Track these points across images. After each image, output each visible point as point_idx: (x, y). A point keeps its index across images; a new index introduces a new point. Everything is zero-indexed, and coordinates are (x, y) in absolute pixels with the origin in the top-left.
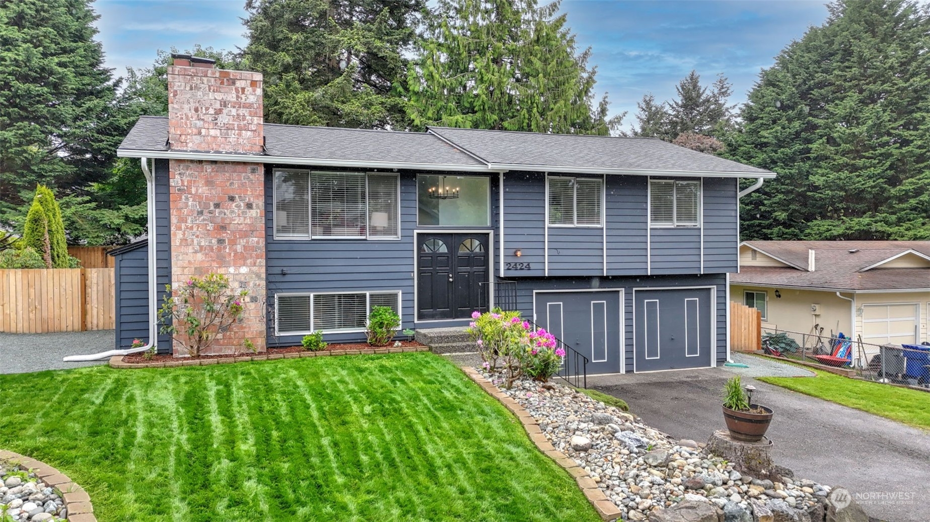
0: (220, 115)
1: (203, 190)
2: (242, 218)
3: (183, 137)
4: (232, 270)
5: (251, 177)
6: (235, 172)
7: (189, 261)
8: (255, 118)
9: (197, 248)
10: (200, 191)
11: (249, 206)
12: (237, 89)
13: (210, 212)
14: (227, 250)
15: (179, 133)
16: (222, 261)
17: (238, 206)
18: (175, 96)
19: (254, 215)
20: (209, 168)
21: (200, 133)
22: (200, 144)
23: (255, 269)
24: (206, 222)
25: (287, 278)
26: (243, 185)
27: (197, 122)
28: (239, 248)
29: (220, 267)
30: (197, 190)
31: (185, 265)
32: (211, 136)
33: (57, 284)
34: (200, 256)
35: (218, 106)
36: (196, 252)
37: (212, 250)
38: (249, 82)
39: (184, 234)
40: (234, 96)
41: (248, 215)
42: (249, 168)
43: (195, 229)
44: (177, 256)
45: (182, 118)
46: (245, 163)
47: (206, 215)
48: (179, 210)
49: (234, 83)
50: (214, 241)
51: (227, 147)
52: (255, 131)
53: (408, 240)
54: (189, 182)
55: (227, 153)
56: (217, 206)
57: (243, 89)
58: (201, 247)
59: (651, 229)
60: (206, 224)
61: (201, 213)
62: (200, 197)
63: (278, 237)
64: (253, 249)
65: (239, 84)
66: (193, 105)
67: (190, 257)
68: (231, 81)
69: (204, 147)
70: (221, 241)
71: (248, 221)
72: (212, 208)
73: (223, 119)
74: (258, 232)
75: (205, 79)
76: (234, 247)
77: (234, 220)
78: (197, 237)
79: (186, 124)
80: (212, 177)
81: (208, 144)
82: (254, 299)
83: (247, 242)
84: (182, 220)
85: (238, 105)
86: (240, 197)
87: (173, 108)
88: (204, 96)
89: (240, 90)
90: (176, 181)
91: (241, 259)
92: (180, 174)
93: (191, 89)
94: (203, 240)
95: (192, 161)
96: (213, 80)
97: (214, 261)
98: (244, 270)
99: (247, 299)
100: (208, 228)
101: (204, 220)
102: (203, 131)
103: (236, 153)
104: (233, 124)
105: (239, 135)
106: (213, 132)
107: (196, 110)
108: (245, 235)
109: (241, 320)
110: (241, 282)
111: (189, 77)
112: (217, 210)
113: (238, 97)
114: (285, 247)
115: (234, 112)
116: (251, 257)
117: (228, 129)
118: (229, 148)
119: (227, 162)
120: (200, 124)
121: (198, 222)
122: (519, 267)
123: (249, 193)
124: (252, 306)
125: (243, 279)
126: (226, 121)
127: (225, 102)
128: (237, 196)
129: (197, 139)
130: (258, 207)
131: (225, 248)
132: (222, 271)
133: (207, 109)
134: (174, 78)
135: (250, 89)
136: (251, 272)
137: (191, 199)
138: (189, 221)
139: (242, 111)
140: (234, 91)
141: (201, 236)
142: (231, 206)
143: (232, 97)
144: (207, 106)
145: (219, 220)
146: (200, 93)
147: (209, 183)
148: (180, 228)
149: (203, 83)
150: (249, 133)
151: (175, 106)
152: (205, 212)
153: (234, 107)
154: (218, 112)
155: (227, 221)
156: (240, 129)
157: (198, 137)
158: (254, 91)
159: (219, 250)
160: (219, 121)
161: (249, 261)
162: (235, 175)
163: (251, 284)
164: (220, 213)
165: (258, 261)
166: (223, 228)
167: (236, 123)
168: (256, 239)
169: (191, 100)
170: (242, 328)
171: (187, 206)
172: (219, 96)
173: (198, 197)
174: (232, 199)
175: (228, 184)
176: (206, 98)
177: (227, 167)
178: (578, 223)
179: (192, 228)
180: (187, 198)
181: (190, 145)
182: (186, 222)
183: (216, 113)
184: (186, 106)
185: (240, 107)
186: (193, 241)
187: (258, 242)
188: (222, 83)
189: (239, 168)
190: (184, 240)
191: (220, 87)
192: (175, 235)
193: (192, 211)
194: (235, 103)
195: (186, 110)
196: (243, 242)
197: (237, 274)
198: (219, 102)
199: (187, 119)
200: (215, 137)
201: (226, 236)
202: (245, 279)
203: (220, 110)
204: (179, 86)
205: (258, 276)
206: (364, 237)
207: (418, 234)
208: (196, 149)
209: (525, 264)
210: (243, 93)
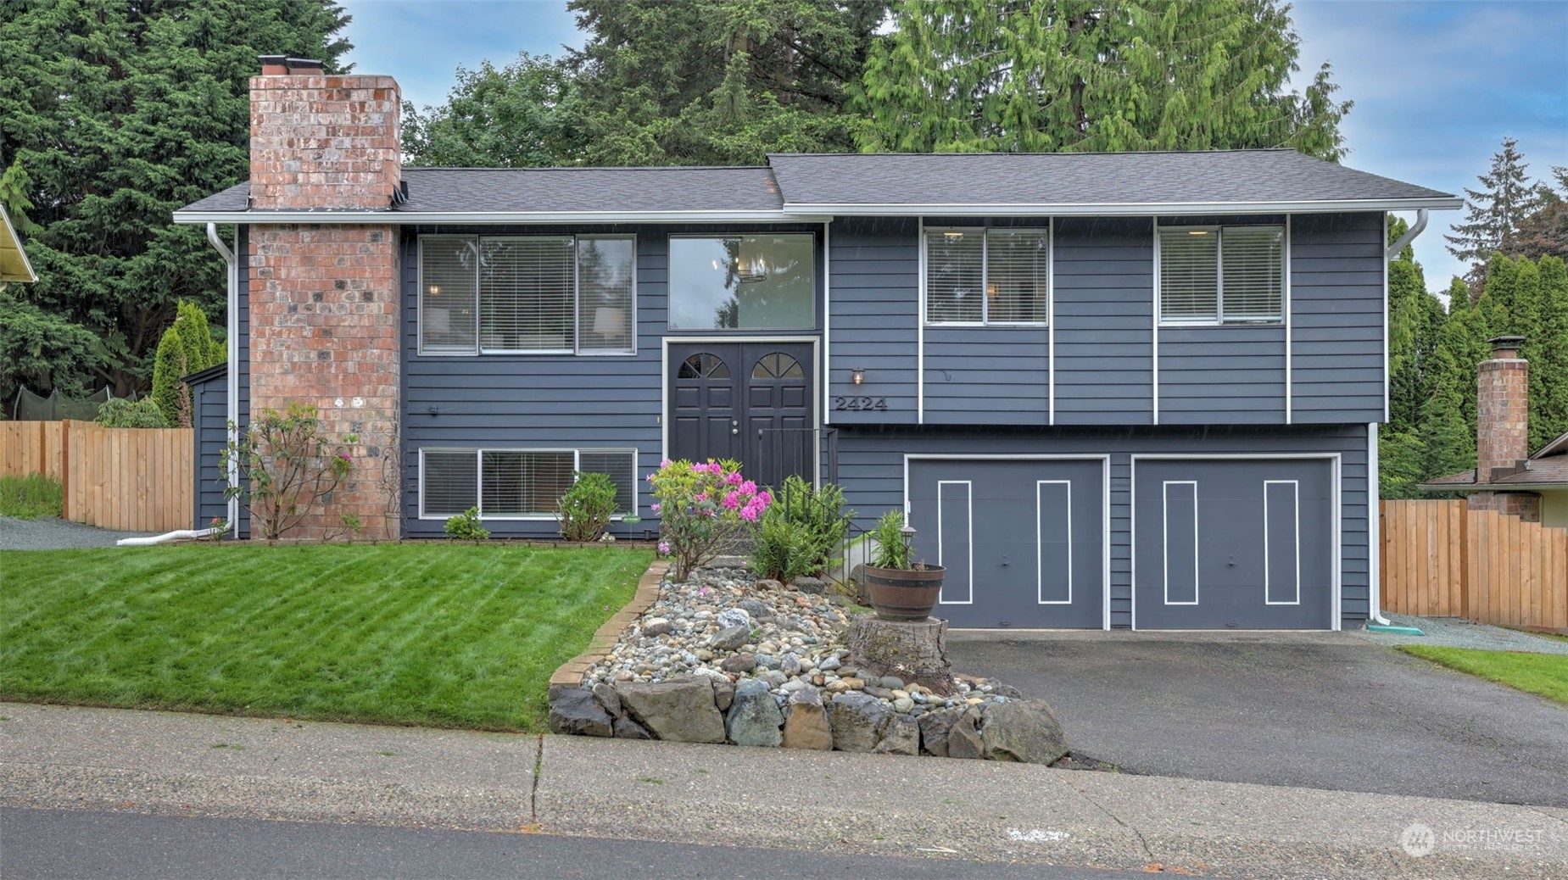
0: (326, 150)
1: (297, 272)
2: (356, 317)
3: (271, 188)
4: (339, 403)
5: (371, 248)
6: (346, 240)
7: (276, 387)
8: (381, 151)
9: (288, 366)
10: (293, 273)
11: (368, 296)
12: (352, 106)
13: (308, 309)
14: (333, 370)
15: (264, 181)
16: (324, 388)
17: (350, 297)
18: (259, 123)
19: (375, 311)
20: (306, 236)
21: (295, 181)
22: (295, 198)
23: (375, 401)
24: (302, 324)
25: (441, 421)
26: (358, 262)
27: (292, 162)
28: (351, 366)
29: (321, 398)
30: (289, 272)
31: (269, 393)
32: (312, 184)
34: (291, 380)
35: (323, 135)
36: (285, 373)
37: (310, 369)
38: (371, 91)
39: (268, 344)
40: (348, 116)
41: (366, 311)
42: (368, 234)
43: (285, 336)
44: (258, 378)
45: (269, 159)
46: (363, 226)
47: (302, 313)
48: (263, 304)
49: (348, 96)
50: (313, 355)
51: (336, 201)
52: (380, 172)
53: (650, 355)
54: (278, 260)
55: (334, 210)
56: (318, 297)
57: (362, 104)
58: (294, 364)
59: (1160, 329)
60: (302, 327)
61: (294, 309)
62: (293, 284)
63: (424, 351)
64: (373, 368)
65: (357, 97)
66: (285, 136)
67: (277, 382)
68: (344, 93)
69: (301, 201)
70: (323, 355)
71: (366, 322)
72: (311, 301)
73: (332, 156)
74: (381, 341)
75: (304, 93)
76: (344, 365)
77: (344, 321)
78: (288, 348)
79: (275, 168)
80: (311, 251)
81: (307, 197)
82: (373, 452)
83: (364, 357)
84: (266, 321)
85: (355, 131)
86: (353, 282)
87: (257, 142)
88: (302, 119)
89: (358, 106)
90: (257, 259)
91: (353, 385)
92: (263, 247)
93: (284, 110)
94: (296, 353)
95: (283, 226)
96: (316, 93)
97: (312, 387)
98: (358, 403)
99: (363, 452)
100: (305, 334)
101: (298, 320)
102: (300, 177)
103: (347, 210)
104: (347, 163)
105: (355, 179)
106: (314, 178)
107: (291, 144)
108: (361, 344)
109: (353, 486)
110: (353, 423)
111: (280, 92)
112: (319, 305)
113: (354, 117)
114: (437, 368)
115: (347, 143)
116: (370, 382)
117: (338, 171)
118: (338, 203)
119: (334, 226)
120: (295, 165)
121: (289, 324)
122: (862, 406)
123: (368, 275)
124: (370, 463)
125: (356, 418)
126: (335, 159)
127: (334, 128)
128: (349, 281)
129: (291, 190)
130: (381, 298)
131: (329, 366)
132: (324, 403)
133: (307, 141)
134: (258, 96)
136: (369, 406)
137: (280, 288)
138: (276, 323)
139: (361, 141)
140: (348, 109)
141: (293, 346)
142: (339, 298)
143: (345, 119)
144: (307, 135)
145: (320, 321)
146: (296, 116)
147: (307, 260)
148: (261, 334)
149: (301, 100)
150: (370, 176)
151: (261, 140)
152: (300, 307)
153: (348, 135)
154: (323, 145)
155: (333, 323)
156: (357, 171)
157: (293, 187)
158: (380, 106)
159: (321, 369)
160: (324, 160)
161: (366, 388)
162: (346, 245)
163: (369, 426)
164: (322, 309)
165: (381, 387)
166: (327, 333)
167: (350, 161)
168: (377, 352)
169: (283, 129)
170: (354, 498)
171: (274, 298)
172: (324, 119)
173: (289, 284)
174: (341, 285)
175: (336, 261)
176: (305, 123)
177: (335, 234)
178: (990, 318)
179: (280, 333)
180: (274, 286)
181: (280, 200)
182: (272, 325)
183: (320, 147)
184: (276, 139)
185: (356, 135)
186: (281, 355)
187: (380, 357)
188: (330, 97)
189: (352, 234)
190: (268, 353)
191: (327, 104)
192: (256, 345)
193: (281, 306)
194: (350, 128)
195: (275, 146)
196: (357, 356)
197: (347, 410)
198: (324, 129)
199: (277, 158)
200: (318, 186)
201: (330, 346)
202: (360, 417)
203: (327, 141)
204: (265, 108)
205: (380, 413)
206: (570, 352)
207: (670, 344)
208: (288, 205)
209: (875, 401)
210: (362, 110)
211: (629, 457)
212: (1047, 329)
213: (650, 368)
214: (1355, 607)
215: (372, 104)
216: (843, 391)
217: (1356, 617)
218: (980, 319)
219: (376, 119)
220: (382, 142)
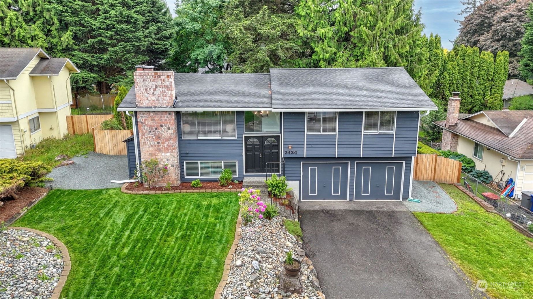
1: (150, 123)
2: (166, 134)
3: (142, 101)
4: (163, 154)
5: (169, 117)
9: (150, 145)
10: (149, 123)
11: (169, 129)
12: (161, 80)
13: (154, 131)
14: (161, 147)
15: (140, 99)
16: (159, 150)
17: (164, 129)
18: (137, 84)
19: (171, 132)
20: (152, 114)
22: (148, 104)
23: (172, 154)
25: (189, 155)
26: (166, 120)
28: (166, 145)
31: (146, 152)
33: (122, 136)
34: (151, 149)
36: (149, 147)
37: (155, 146)
38: (166, 76)
39: (144, 140)
40: (160, 83)
41: (169, 132)
42: (168, 114)
43: (148, 138)
44: (142, 149)
45: (140, 93)
46: (166, 112)
47: (152, 133)
48: (142, 131)
49: (160, 77)
50: (156, 143)
52: (170, 97)
53: (240, 139)
54: (145, 119)
56: (156, 129)
57: (164, 79)
58: (151, 145)
59: (363, 134)
60: (152, 136)
61: (150, 132)
62: (150, 125)
63: (184, 138)
64: (171, 146)
65: (162, 77)
66: (144, 88)
67: (147, 149)
69: (150, 105)
70: (158, 143)
71: (169, 135)
72: (154, 130)
73: (157, 93)
74: (173, 139)
75: (148, 76)
76: (164, 145)
77: (163, 134)
78: (149, 141)
79: (142, 96)
80: (153, 117)
82: (173, 166)
83: (169, 143)
84: (144, 135)
85: (162, 86)
86: (165, 125)
90: (140, 119)
91: (167, 150)
92: (141, 117)
93: (143, 81)
94: (152, 142)
95: (145, 112)
96: (151, 76)
97: (156, 150)
98: (168, 154)
99: (170, 166)
100: (153, 138)
102: (149, 98)
103: (162, 107)
105: (163, 99)
106: (153, 99)
107: (146, 90)
108: (168, 140)
109: (168, 174)
110: (167, 159)
111: (142, 76)
112: (156, 131)
113: (162, 83)
114: (187, 142)
115: (161, 89)
116: (171, 149)
117: (159, 97)
118: (159, 106)
119: (159, 112)
120: (147, 95)
121: (149, 135)
122: (291, 153)
123: (168, 123)
124: (172, 168)
125: (168, 158)
126: (158, 94)
127: (157, 85)
129: (147, 102)
130: (172, 129)
131: (160, 145)
132: (160, 154)
133: (150, 89)
134: (136, 77)
135: (167, 79)
137: (146, 126)
138: (146, 135)
139: (164, 89)
142: (162, 129)
143: (159, 83)
144: (150, 87)
145: (157, 135)
146: (147, 82)
147: (152, 120)
148: (142, 138)
149: (148, 78)
150: (167, 98)
151: (138, 89)
152: (152, 131)
154: (155, 90)
155: (160, 135)
156: (164, 96)
157: (147, 101)
158: (168, 80)
159: (158, 146)
160: (155, 94)
161: (170, 151)
162: (162, 116)
163: (171, 160)
164: (158, 132)
165: (174, 151)
166: (159, 138)
167: (162, 94)
168: (172, 142)
169: (144, 86)
170: (169, 177)
171: (145, 129)
172: (154, 83)
173: (148, 126)
174: (162, 126)
175: (160, 120)
176: (149, 84)
178: (323, 132)
179: (147, 138)
180: (144, 126)
181: (144, 104)
183: (154, 90)
184: (142, 88)
186: (148, 143)
187: (173, 143)
188: (155, 77)
189: (164, 113)
190: (144, 143)
191: (154, 79)
192: (141, 140)
193: (147, 131)
194: (161, 86)
195: (142, 90)
196: (167, 143)
197: (165, 156)
198: (154, 86)
199: (143, 93)
200: (154, 101)
201: (160, 141)
203: (155, 89)
204: (139, 80)
205: (174, 157)
206: (220, 138)
207: (245, 136)
208: (146, 106)
209: (294, 152)
210: (164, 81)
211: (235, 162)
212: (336, 135)
213: (240, 142)
214: (406, 196)
215: (166, 79)
216: (286, 150)
217: (406, 198)
218: (320, 132)
219: (168, 83)
220: (170, 89)
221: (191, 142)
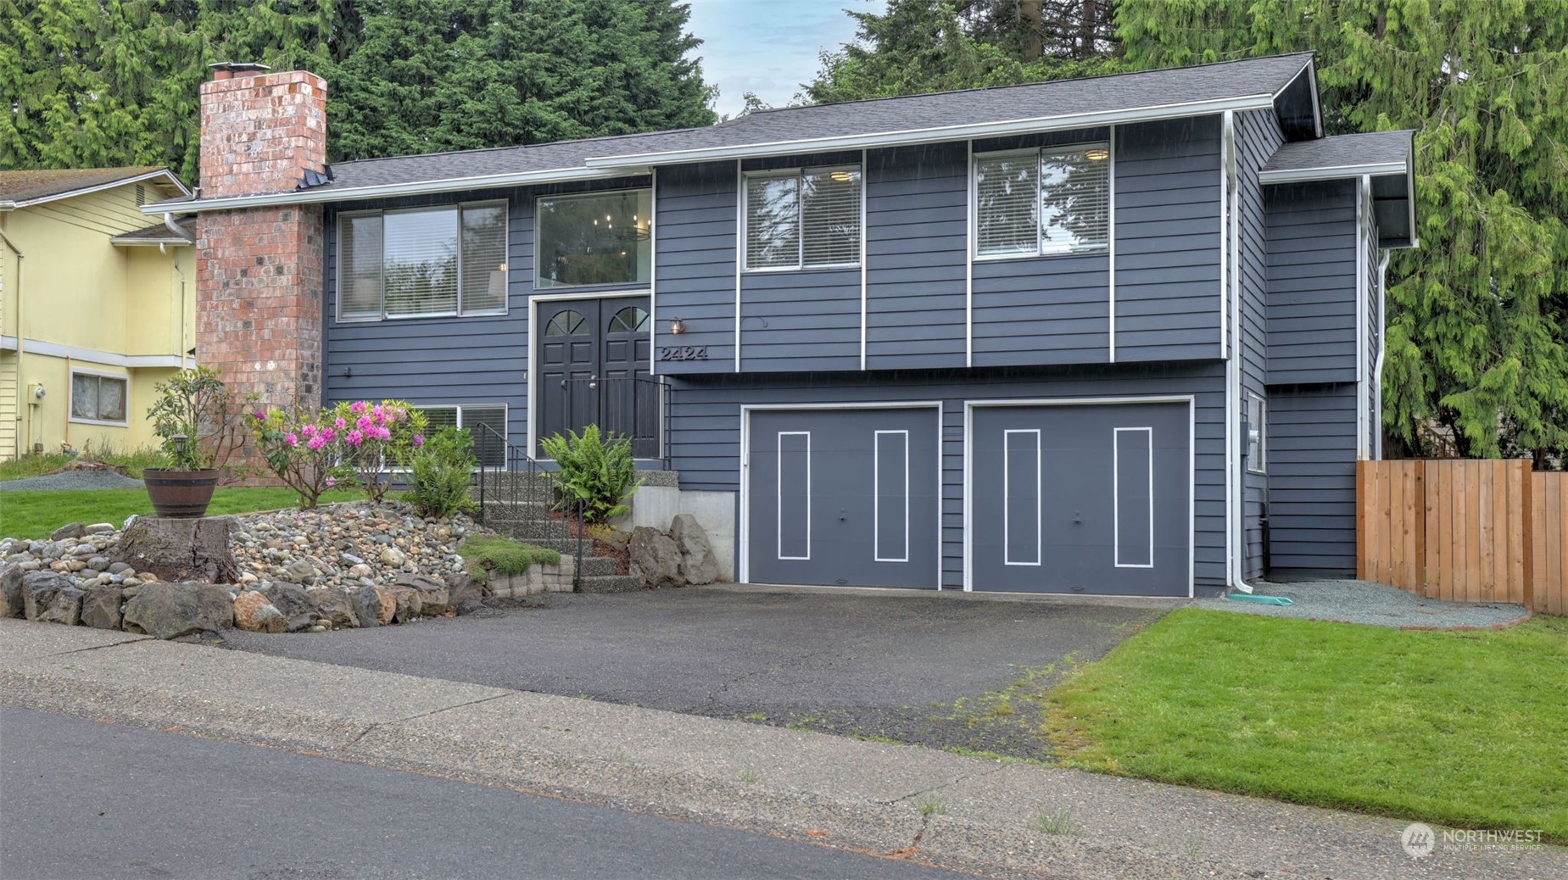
0: (254, 142)
1: (230, 252)
2: (271, 289)
3: (214, 179)
4: (258, 366)
5: (283, 227)
6: (264, 221)
7: (213, 354)
8: (293, 139)
9: (222, 335)
10: (227, 253)
11: (279, 270)
12: (273, 101)
13: (237, 284)
14: (254, 337)
15: (210, 174)
16: (247, 355)
17: (267, 272)
18: (207, 123)
19: (285, 283)
20: (236, 219)
21: (231, 171)
22: (230, 187)
23: (284, 364)
24: (232, 298)
26: (273, 239)
27: (229, 156)
28: (266, 334)
29: (245, 362)
30: (224, 253)
31: (209, 360)
32: (244, 174)
34: (224, 347)
35: (251, 129)
36: (220, 341)
37: (237, 337)
38: (287, 88)
39: (208, 316)
40: (270, 110)
41: (278, 284)
42: (281, 214)
43: (220, 309)
45: (213, 153)
46: (277, 208)
47: (232, 288)
48: (205, 282)
49: (270, 92)
50: (240, 324)
51: (260, 187)
52: (292, 158)
53: (520, 315)
54: (216, 241)
55: (256, 195)
56: (244, 273)
57: (280, 98)
58: (226, 333)
59: (974, 264)
60: (232, 300)
61: (227, 285)
62: (227, 263)
63: (342, 318)
64: (283, 334)
65: (277, 92)
66: (225, 133)
67: (214, 349)
68: (267, 90)
69: (234, 189)
70: (247, 324)
71: (278, 293)
72: (239, 277)
73: (258, 147)
74: (288, 309)
75: (239, 93)
76: (262, 332)
77: (262, 293)
78: (222, 319)
79: (217, 162)
80: (240, 232)
81: (239, 185)
83: (276, 325)
84: (208, 296)
85: (275, 123)
86: (270, 258)
87: (205, 140)
88: (237, 116)
89: (277, 101)
90: (202, 242)
91: (268, 350)
92: (206, 231)
93: (224, 111)
94: (227, 324)
95: (220, 212)
96: (247, 92)
97: (238, 353)
98: (271, 366)
99: (274, 410)
100: (234, 306)
101: (230, 294)
102: (235, 167)
103: (266, 194)
104: (268, 153)
105: (274, 166)
106: (246, 168)
107: (229, 139)
108: (274, 313)
110: (268, 384)
111: (222, 94)
112: (244, 280)
113: (274, 111)
114: (351, 334)
115: (269, 134)
116: (280, 347)
117: (262, 160)
118: (261, 188)
119: (256, 209)
120: (231, 157)
121: (223, 298)
122: (685, 355)
123: (280, 251)
125: (269, 380)
126: (259, 150)
127: (260, 122)
128: (266, 257)
129: (228, 180)
130: (289, 271)
131: (251, 334)
132: (247, 367)
133: (240, 135)
134: (206, 99)
135: (288, 97)
136: (279, 369)
137: (217, 266)
138: (214, 298)
139: (279, 132)
140: (270, 105)
141: (226, 317)
142: (259, 273)
143: (267, 113)
144: (240, 130)
145: (245, 294)
146: (233, 114)
147: (237, 241)
148: (204, 308)
149: (237, 100)
150: (285, 162)
151: (208, 138)
152: (232, 282)
153: (269, 127)
154: (252, 137)
155: (254, 295)
156: (275, 158)
157: (229, 176)
158: (293, 99)
159: (245, 337)
160: (251, 151)
161: (277, 353)
162: (265, 226)
164: (247, 283)
165: (288, 351)
166: (249, 305)
167: (271, 150)
168: (285, 319)
169: (224, 126)
171: (212, 276)
172: (253, 114)
173: (224, 262)
174: (260, 262)
175: (257, 240)
176: (239, 119)
177: (258, 216)
178: (806, 263)
179: (217, 306)
180: (213, 266)
181: (220, 189)
182: (211, 299)
183: (250, 140)
184: (218, 136)
185: (276, 126)
186: (217, 325)
187: (288, 324)
188: (257, 95)
189: (270, 215)
190: (208, 325)
191: (255, 102)
193: (218, 283)
194: (271, 121)
195: (218, 142)
196: (270, 324)
197: (264, 372)
198: (253, 123)
199: (219, 153)
200: (247, 174)
201: (253, 316)
202: (273, 379)
203: (254, 134)
204: (212, 109)
205: (287, 373)
206: (454, 314)
207: (538, 303)
208: (226, 193)
209: (697, 350)
210: (280, 104)
211: (501, 412)
212: (859, 270)
213: (518, 327)
214: (1211, 572)
216: (667, 343)
217: (1211, 583)
219: (290, 110)
220: (294, 131)
221: (364, 333)
